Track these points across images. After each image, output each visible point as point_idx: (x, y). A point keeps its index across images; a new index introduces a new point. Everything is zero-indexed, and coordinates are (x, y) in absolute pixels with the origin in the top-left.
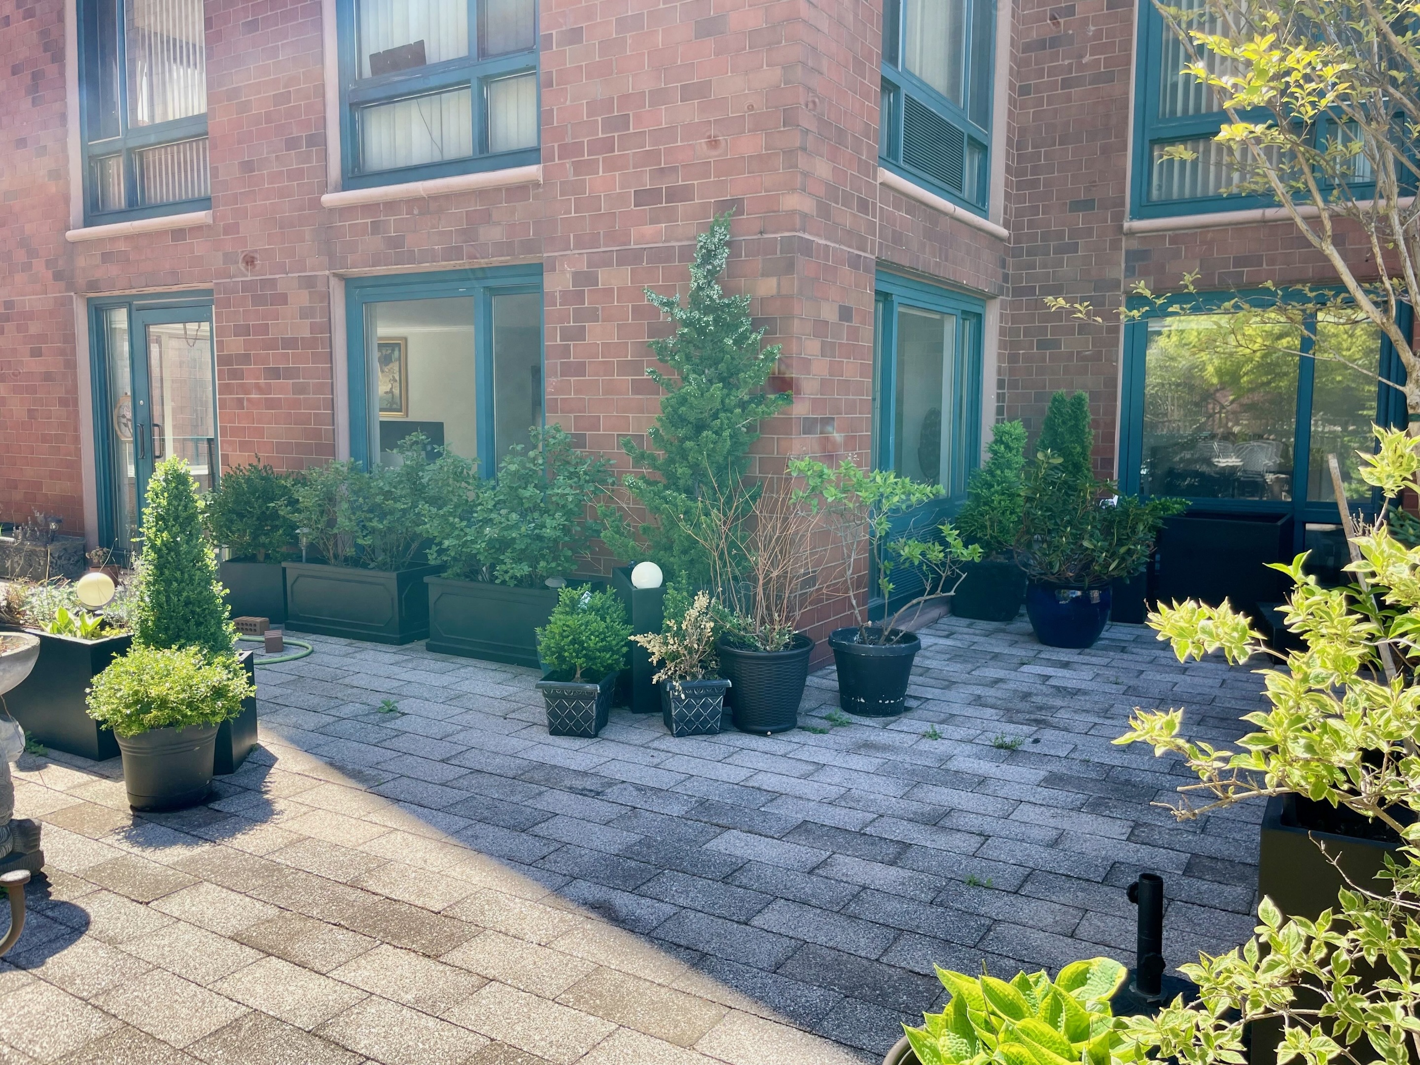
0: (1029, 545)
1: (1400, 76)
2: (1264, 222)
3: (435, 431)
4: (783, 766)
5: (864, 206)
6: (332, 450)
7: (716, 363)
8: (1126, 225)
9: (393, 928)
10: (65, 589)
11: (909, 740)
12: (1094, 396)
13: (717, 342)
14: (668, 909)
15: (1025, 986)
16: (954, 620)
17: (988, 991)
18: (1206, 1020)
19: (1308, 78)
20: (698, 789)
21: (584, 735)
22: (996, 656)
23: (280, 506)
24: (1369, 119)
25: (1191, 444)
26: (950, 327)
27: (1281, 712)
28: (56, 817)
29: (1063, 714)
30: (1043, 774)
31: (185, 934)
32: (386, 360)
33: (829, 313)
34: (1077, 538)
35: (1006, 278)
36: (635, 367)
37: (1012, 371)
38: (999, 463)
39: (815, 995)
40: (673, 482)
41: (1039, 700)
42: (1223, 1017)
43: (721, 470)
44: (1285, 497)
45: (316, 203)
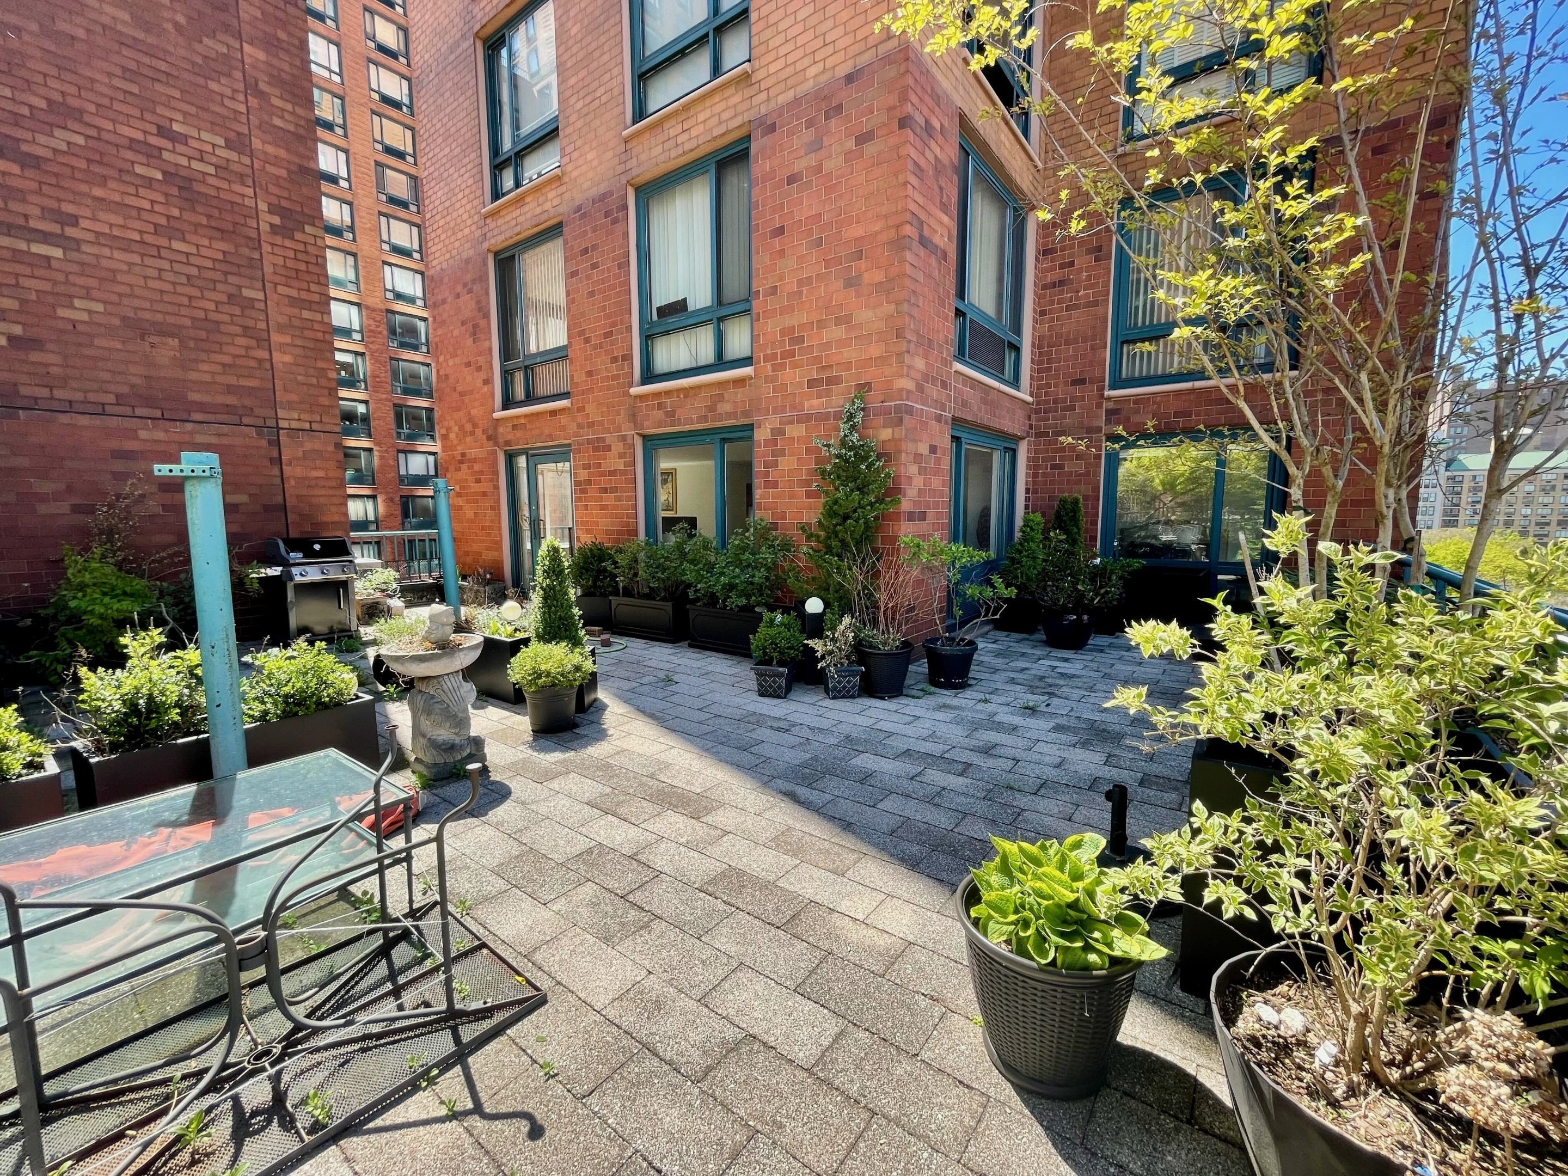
0: (1044, 588)
1: (1295, 291)
2: (1193, 390)
3: (692, 522)
4: (895, 717)
5: (944, 385)
6: (635, 533)
7: (855, 480)
8: (1106, 393)
9: (674, 801)
10: (495, 610)
11: (971, 703)
12: (1086, 498)
13: (856, 466)
14: (828, 797)
15: (1043, 848)
16: (998, 633)
17: (1021, 850)
18: (1158, 873)
19: (1232, 297)
20: (845, 729)
21: (779, 697)
22: (1023, 655)
23: (607, 565)
24: (1271, 321)
25: (1145, 527)
26: (996, 457)
27: (1211, 688)
28: (493, 734)
29: (1064, 689)
30: (1052, 724)
31: (563, 802)
32: (665, 482)
33: (923, 449)
34: (1074, 585)
35: (1031, 427)
36: (808, 483)
37: (1034, 483)
38: (1026, 539)
39: (915, 849)
40: (829, 550)
41: (1050, 681)
42: (1168, 871)
43: (858, 543)
44: (1203, 559)
45: (627, 394)
